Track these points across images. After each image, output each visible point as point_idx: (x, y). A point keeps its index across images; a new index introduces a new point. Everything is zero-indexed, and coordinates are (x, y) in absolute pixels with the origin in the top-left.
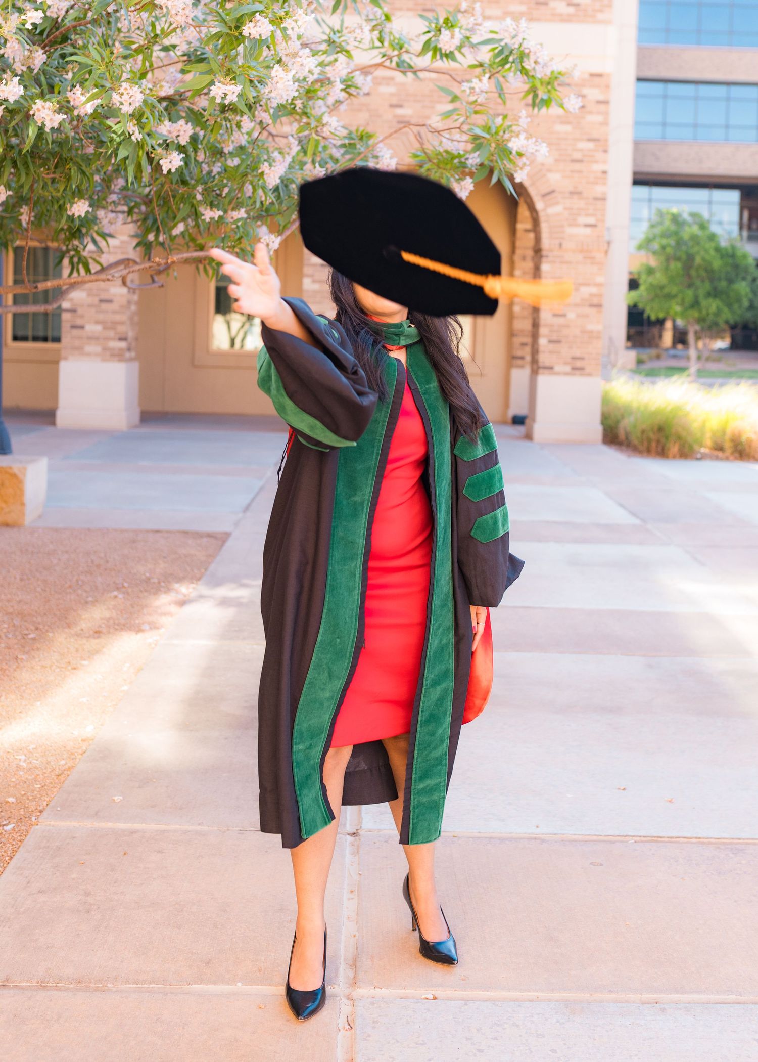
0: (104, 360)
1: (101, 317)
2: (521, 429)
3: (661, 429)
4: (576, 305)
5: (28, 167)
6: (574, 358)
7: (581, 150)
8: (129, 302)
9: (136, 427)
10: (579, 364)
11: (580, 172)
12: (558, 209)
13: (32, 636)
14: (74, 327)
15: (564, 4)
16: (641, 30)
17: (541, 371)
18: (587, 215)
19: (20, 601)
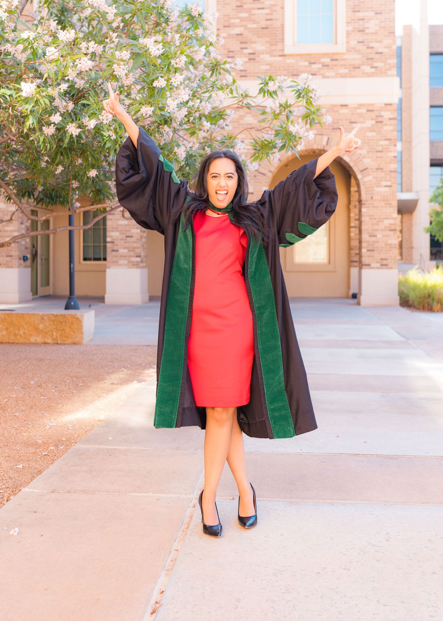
0: (129, 268)
1: (127, 245)
2: (355, 301)
3: (429, 296)
4: (382, 230)
5: (68, 155)
6: (381, 259)
7: (382, 145)
8: (141, 237)
9: (146, 303)
10: (385, 262)
11: (381, 157)
12: (370, 178)
13: (81, 384)
14: (113, 251)
15: (369, 67)
16: (431, 78)
17: (363, 267)
18: (386, 181)
19: (77, 372)
